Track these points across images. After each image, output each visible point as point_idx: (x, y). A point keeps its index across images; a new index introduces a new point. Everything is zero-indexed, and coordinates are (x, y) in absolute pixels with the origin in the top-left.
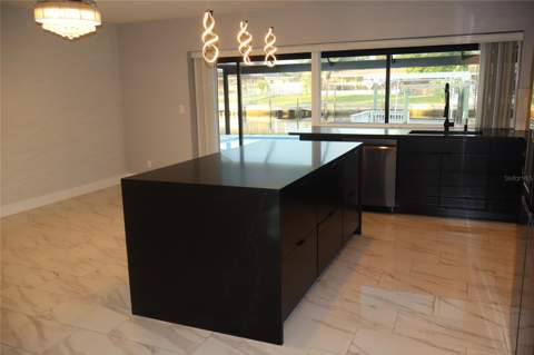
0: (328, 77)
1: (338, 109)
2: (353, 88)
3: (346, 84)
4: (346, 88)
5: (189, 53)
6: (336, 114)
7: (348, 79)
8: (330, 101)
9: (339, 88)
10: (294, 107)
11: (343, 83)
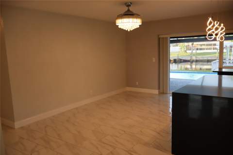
0: (192, 44)
1: (198, 59)
2: (204, 49)
3: (200, 47)
4: (201, 49)
5: (159, 36)
6: (197, 61)
7: (201, 45)
8: (194, 55)
9: (197, 49)
10: (176, 58)
11: (199, 47)
